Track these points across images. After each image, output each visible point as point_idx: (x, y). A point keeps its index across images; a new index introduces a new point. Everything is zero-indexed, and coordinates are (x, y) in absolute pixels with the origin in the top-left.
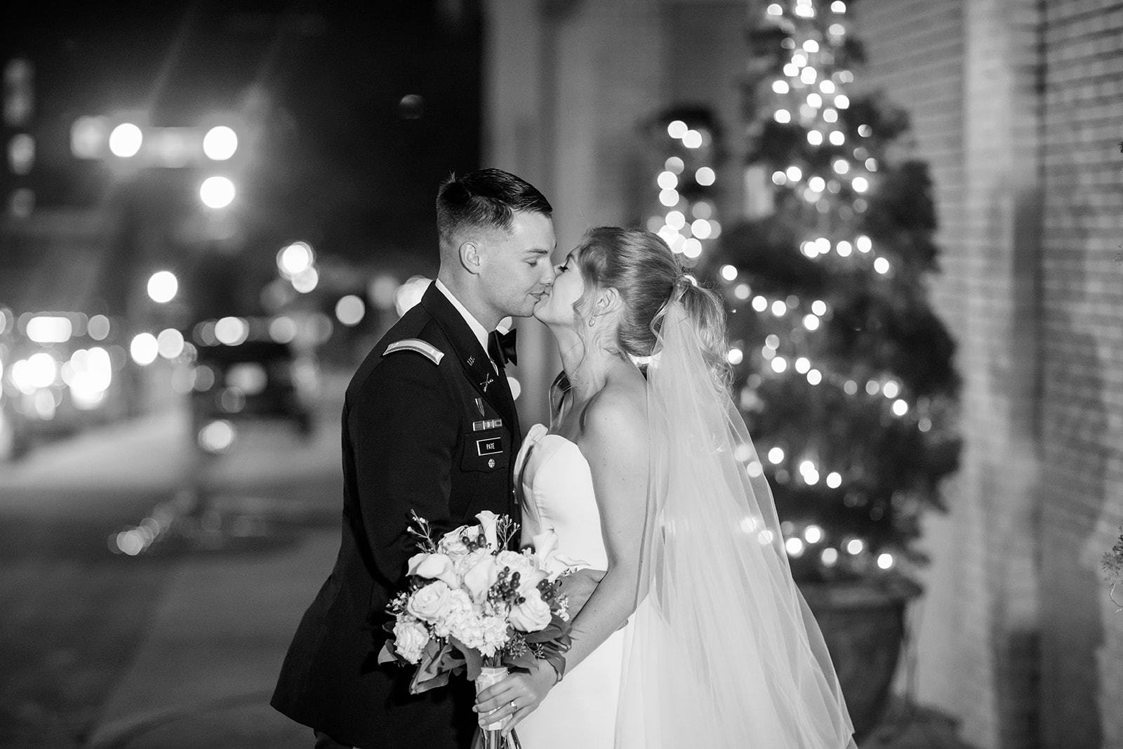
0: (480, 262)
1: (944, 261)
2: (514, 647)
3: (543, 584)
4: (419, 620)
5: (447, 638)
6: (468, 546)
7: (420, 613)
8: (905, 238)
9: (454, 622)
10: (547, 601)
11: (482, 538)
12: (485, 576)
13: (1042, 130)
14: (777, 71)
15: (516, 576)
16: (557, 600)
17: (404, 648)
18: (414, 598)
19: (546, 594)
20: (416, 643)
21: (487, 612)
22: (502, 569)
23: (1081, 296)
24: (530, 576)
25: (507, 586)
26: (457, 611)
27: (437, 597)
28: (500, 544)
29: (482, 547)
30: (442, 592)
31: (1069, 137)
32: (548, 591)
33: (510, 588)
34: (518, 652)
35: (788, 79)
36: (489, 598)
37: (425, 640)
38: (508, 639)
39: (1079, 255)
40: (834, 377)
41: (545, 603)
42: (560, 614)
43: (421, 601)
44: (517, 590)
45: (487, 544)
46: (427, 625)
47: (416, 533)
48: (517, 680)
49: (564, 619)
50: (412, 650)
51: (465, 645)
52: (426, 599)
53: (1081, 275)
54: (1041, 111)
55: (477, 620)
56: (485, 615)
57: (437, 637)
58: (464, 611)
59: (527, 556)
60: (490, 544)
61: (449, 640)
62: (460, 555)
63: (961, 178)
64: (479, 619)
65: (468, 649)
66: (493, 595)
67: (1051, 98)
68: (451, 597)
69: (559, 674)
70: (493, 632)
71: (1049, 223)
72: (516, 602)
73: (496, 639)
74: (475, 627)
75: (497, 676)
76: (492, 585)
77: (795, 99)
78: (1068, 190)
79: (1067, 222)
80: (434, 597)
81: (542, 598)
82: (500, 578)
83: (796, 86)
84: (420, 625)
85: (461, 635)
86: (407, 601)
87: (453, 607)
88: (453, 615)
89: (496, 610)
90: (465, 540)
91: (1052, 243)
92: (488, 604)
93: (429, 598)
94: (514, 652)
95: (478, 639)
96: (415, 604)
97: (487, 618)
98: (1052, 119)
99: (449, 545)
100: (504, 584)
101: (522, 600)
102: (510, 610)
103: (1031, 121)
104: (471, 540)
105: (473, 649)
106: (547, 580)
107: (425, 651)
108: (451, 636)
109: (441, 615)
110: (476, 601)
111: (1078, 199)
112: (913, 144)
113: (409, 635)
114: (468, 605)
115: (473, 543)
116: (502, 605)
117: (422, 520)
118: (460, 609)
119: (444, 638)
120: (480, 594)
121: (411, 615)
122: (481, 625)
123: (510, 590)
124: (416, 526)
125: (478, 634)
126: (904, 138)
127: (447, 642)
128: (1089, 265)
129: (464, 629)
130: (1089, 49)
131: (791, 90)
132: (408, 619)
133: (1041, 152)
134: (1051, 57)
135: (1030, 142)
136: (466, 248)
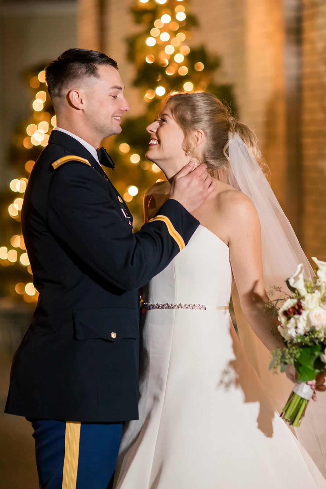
0: (83, 102)
13: (300, 66)
35: (154, 37)
54: (300, 54)
67: (307, 47)
71: (307, 117)
83: (159, 41)
98: (307, 59)
133: (300, 78)
134: (306, 25)
135: (293, 72)
136: (72, 94)
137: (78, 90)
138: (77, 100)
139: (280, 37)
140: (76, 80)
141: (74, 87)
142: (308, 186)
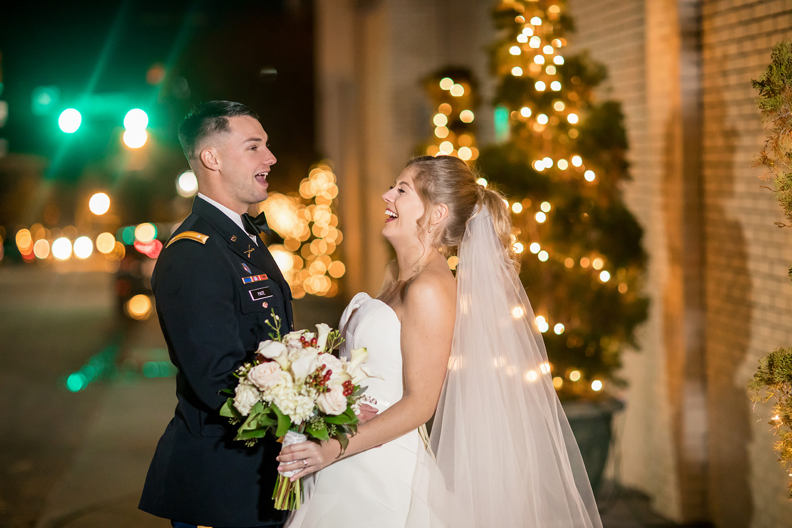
0: (218, 161)
1: (634, 171)
2: (316, 422)
3: (347, 383)
4: (254, 386)
5: (270, 403)
6: (303, 343)
7: (255, 380)
8: (606, 156)
9: (277, 393)
10: (346, 396)
11: (315, 341)
12: (307, 367)
13: (701, 77)
14: (512, 40)
15: (329, 373)
16: (354, 398)
17: (240, 403)
18: (254, 369)
19: (347, 391)
20: (249, 401)
21: (303, 392)
22: (321, 365)
23: (731, 194)
24: (339, 376)
25: (320, 378)
26: (282, 386)
27: (270, 372)
28: (327, 348)
29: (312, 346)
30: (275, 369)
31: (720, 82)
32: (349, 389)
33: (322, 379)
34: (318, 426)
35: (520, 45)
36: (306, 383)
37: (255, 401)
38: (312, 415)
39: (729, 165)
40: (558, 256)
41: (345, 397)
42: (354, 408)
43: (259, 372)
44: (327, 383)
45: (317, 346)
46: (258, 390)
47: (270, 325)
48: (312, 445)
49: (355, 412)
50: (245, 405)
51: (280, 411)
52: (262, 372)
53: (731, 179)
54: (700, 63)
55: (293, 396)
56: (300, 394)
57: (263, 401)
58: (286, 387)
59: (342, 362)
60: (319, 347)
61: (271, 405)
62: (295, 348)
63: (645, 112)
64: (295, 395)
65: (283, 415)
66: (309, 380)
67: (707, 54)
68: (280, 375)
69: (343, 450)
70: (303, 407)
71: (708, 143)
72: (324, 391)
73: (304, 412)
74: (291, 401)
75: (299, 440)
76: (310, 373)
77: (525, 59)
78: (721, 119)
79: (720, 142)
80: (268, 372)
81: (344, 393)
82: (317, 370)
83: (526, 49)
84: (254, 390)
85: (280, 404)
86: (250, 370)
87: (280, 383)
88: (278, 388)
89: (308, 392)
90: (302, 339)
91: (710, 157)
92: (304, 386)
93: (265, 372)
94: (315, 425)
95: (291, 409)
96: (253, 374)
97: (301, 396)
98: (708, 69)
99: (291, 339)
100: (318, 375)
101: (328, 390)
102: (319, 395)
103: (693, 71)
104: (306, 340)
105: (286, 415)
106: (351, 382)
107: (253, 408)
108: (273, 402)
109: (270, 385)
110: (297, 383)
111: (728, 125)
112: (610, 90)
113: (245, 395)
114: (290, 384)
115: (307, 342)
116: (313, 391)
117: (277, 317)
118: (283, 386)
119: (267, 403)
120: (299, 379)
121: (250, 381)
122: (296, 400)
123: (322, 381)
124: (272, 320)
125: (292, 406)
126: (603, 85)
127: (269, 406)
128: (737, 172)
129: (283, 400)
130: (733, 18)
131: (523, 52)
132: (247, 383)
133: (701, 93)
134: (707, 25)
135: (693, 85)
136: (204, 155)
137: (210, 149)
138: (211, 161)
139: (676, 42)
140: (206, 138)
141: (205, 146)
142: (710, 229)
